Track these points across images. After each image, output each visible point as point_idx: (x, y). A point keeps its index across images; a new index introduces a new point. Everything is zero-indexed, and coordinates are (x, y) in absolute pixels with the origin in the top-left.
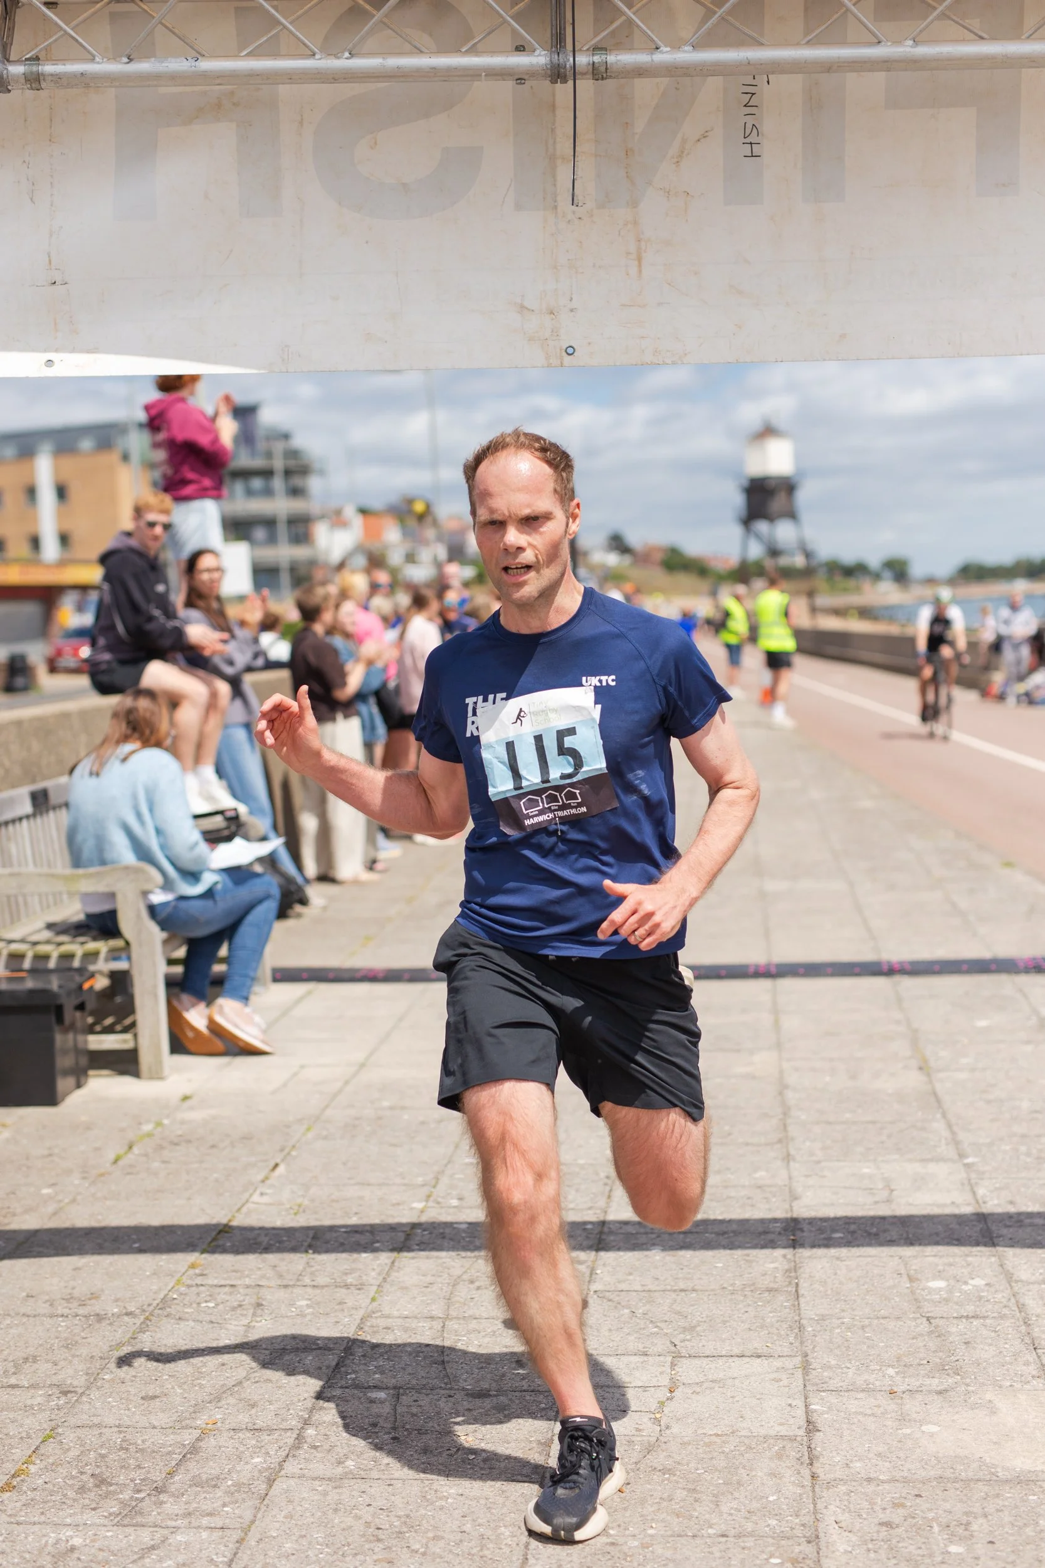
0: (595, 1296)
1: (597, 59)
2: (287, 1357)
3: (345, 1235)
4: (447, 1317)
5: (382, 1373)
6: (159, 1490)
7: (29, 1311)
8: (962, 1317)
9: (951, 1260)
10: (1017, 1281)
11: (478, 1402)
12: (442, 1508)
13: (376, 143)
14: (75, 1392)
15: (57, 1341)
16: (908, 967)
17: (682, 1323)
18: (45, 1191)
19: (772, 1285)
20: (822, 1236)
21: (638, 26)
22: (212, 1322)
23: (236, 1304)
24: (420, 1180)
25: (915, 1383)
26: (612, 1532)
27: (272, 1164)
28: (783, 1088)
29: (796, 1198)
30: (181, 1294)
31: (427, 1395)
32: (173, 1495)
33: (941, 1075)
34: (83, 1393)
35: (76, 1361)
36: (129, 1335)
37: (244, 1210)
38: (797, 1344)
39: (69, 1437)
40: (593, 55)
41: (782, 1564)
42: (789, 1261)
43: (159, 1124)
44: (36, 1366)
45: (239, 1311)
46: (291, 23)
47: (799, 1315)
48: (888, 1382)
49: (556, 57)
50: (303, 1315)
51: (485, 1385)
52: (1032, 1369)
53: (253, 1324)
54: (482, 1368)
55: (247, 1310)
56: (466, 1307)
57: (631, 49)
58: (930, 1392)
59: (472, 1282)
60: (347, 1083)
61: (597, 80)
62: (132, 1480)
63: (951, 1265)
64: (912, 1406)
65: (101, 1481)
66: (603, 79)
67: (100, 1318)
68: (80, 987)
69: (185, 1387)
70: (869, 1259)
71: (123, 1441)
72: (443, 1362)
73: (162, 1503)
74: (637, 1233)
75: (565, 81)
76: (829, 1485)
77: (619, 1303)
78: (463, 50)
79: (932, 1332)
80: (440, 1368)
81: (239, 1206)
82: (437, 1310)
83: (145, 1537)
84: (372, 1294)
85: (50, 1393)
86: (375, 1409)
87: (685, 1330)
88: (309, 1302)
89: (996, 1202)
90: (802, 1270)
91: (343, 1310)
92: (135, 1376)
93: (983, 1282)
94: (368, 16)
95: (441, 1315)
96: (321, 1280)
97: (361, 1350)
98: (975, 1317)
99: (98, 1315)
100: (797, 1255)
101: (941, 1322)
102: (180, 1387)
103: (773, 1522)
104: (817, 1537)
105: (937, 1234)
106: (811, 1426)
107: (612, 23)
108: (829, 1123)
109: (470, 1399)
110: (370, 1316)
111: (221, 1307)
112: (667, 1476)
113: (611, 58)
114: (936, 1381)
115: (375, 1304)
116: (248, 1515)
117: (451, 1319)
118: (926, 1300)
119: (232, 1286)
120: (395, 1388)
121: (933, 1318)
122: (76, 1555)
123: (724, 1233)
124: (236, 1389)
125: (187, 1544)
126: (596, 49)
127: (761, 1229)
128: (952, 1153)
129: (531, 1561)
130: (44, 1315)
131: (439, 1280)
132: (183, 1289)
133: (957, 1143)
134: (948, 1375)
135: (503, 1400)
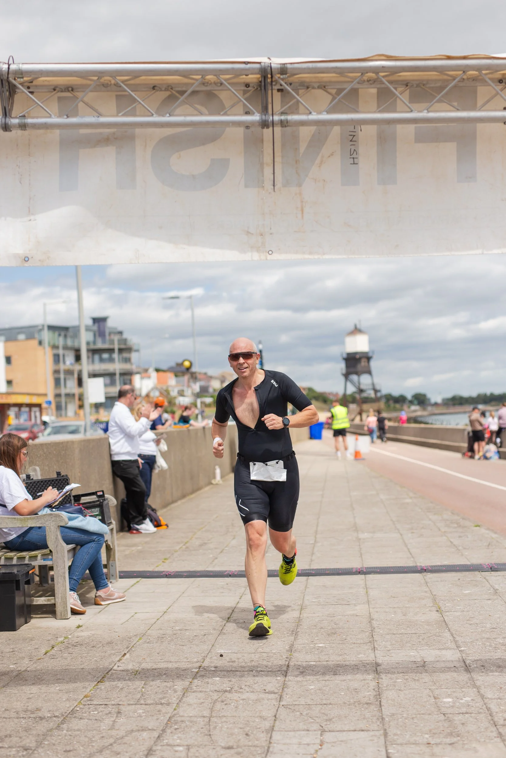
0: (283, 707)
1: (283, 118)
2: (134, 734)
3: (160, 683)
4: (211, 717)
5: (181, 739)
7: (6, 716)
8: (460, 713)
9: (454, 690)
10: (486, 698)
11: (228, 751)
13: (180, 157)
14: (31, 749)
15: (20, 728)
16: (430, 569)
17: (325, 718)
19: (368, 701)
20: (393, 681)
21: (302, 103)
22: (96, 720)
23: (108, 712)
24: (195, 660)
25: (438, 741)
27: (123, 653)
28: (371, 620)
29: (379, 666)
30: (81, 708)
31: (203, 748)
33: (447, 613)
34: (34, 750)
35: (30, 736)
36: (56, 725)
37: (110, 673)
38: (381, 725)
40: (281, 116)
42: (376, 691)
43: (66, 638)
44: (11, 739)
45: (109, 715)
46: (143, 101)
47: (382, 714)
48: (425, 741)
49: (264, 117)
50: (141, 716)
51: (231, 744)
52: (495, 734)
53: (117, 720)
54: (229, 737)
55: (113, 714)
56: (220, 712)
57: (298, 113)
58: (446, 744)
59: (223, 702)
60: (158, 620)
61: (283, 127)
63: (454, 692)
64: (437, 750)
66: (285, 127)
67: (41, 718)
68: (28, 572)
69: (85, 746)
70: (415, 690)
72: (210, 735)
74: (302, 681)
75: (268, 127)
77: (295, 710)
78: (222, 113)
79: (446, 720)
80: (209, 737)
81: (106, 672)
82: (206, 713)
84: (174, 707)
85: (19, 749)
86: (178, 754)
87: (327, 720)
88: (144, 711)
89: (475, 666)
90: (382, 695)
91: (160, 714)
92: (60, 742)
93: (470, 699)
94: (177, 99)
95: (208, 716)
96: (149, 702)
97: (170, 730)
98: (467, 713)
99: (40, 717)
100: (380, 689)
101: (450, 716)
102: (82, 746)
105: (447, 679)
107: (289, 103)
108: (394, 634)
109: (224, 750)
110: (173, 716)
111: (101, 713)
113: (290, 117)
114: (448, 739)
115: (176, 712)
117: (214, 717)
118: (443, 707)
119: (105, 705)
120: (187, 745)
121: (446, 714)
123: (345, 680)
124: (110, 747)
126: (283, 113)
127: (362, 679)
128: (453, 646)
130: (14, 718)
131: (206, 701)
132: (81, 706)
133: (456, 642)
134: (454, 737)
135: (240, 750)
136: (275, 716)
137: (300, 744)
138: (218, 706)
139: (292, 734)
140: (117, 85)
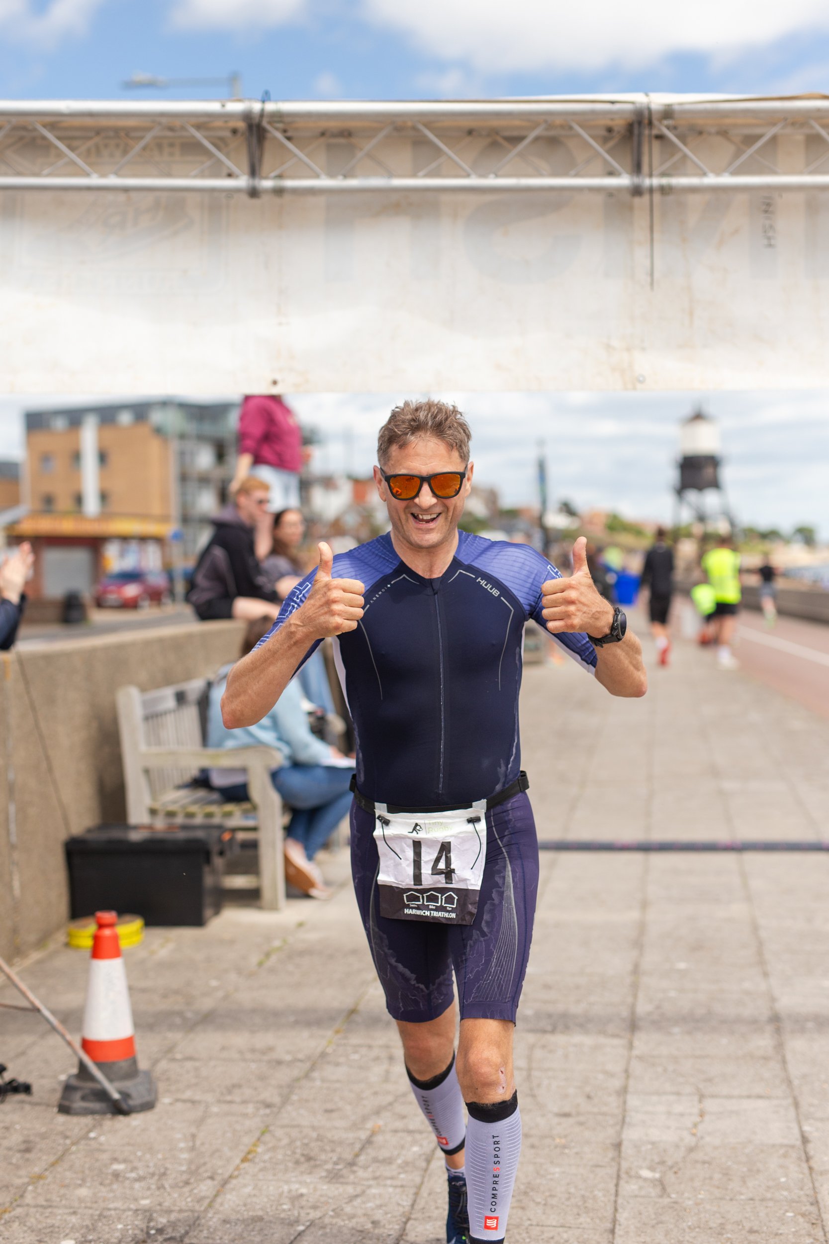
0: (636, 1059)
1: (665, 181)
4: (530, 1070)
6: (352, 1164)
11: (564, 1120)
12: (551, 1179)
13: (507, 233)
14: (276, 1106)
15: (252, 1075)
17: (702, 1076)
18: (214, 983)
19: (765, 1055)
21: (691, 159)
22: (360, 1067)
23: (375, 1057)
26: (673, 1196)
28: (755, 928)
29: (775, 1001)
30: (333, 1049)
32: (361, 1167)
34: (281, 1107)
35: (270, 1088)
36: (304, 1073)
38: (788, 1091)
39: (279, 1133)
40: (664, 178)
41: (795, 1216)
42: (774, 1040)
43: (285, 941)
44: (243, 1090)
46: (454, 154)
47: (787, 1074)
49: (637, 179)
51: (567, 1109)
54: (563, 1099)
56: (544, 1063)
57: (686, 175)
62: (331, 1158)
65: (309, 1159)
66: (668, 195)
67: (279, 1063)
68: (223, 838)
69: (353, 1105)
71: (318, 1135)
73: (354, 1172)
76: (822, 1173)
77: (654, 1064)
78: (572, 172)
83: (350, 1190)
85: (258, 1106)
87: (705, 1080)
90: (785, 1046)
92: (315, 1098)
94: (507, 149)
99: (277, 1061)
102: (349, 1104)
103: (785, 1193)
104: (817, 1202)
106: (805, 1140)
107: (674, 156)
109: (558, 1117)
112: (706, 1165)
113: (674, 181)
116: (418, 1180)
119: (369, 1045)
122: (305, 1198)
124: (389, 1107)
125: (380, 1195)
126: (665, 174)
127: (750, 1021)
129: (620, 1210)
130: (238, 1060)
135: (582, 1119)
136: (626, 1071)
137: (669, 1113)
138: (538, 1054)
139: (655, 1098)
140: (414, 128)
